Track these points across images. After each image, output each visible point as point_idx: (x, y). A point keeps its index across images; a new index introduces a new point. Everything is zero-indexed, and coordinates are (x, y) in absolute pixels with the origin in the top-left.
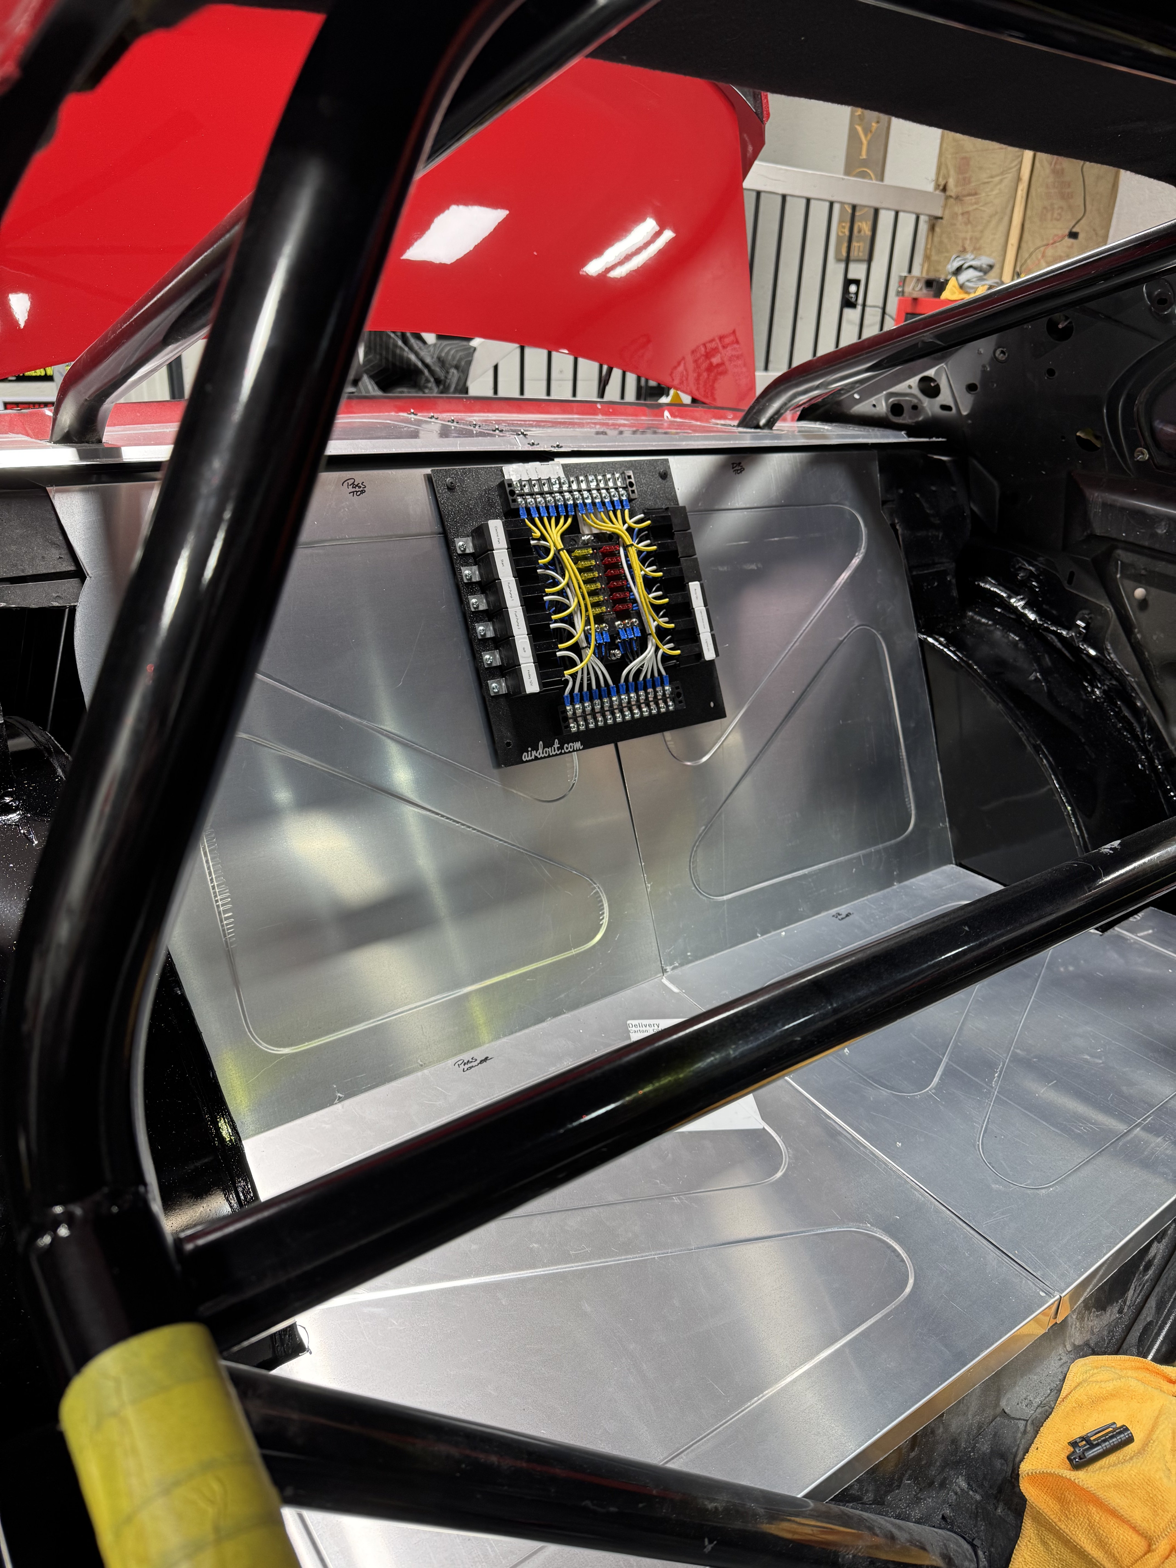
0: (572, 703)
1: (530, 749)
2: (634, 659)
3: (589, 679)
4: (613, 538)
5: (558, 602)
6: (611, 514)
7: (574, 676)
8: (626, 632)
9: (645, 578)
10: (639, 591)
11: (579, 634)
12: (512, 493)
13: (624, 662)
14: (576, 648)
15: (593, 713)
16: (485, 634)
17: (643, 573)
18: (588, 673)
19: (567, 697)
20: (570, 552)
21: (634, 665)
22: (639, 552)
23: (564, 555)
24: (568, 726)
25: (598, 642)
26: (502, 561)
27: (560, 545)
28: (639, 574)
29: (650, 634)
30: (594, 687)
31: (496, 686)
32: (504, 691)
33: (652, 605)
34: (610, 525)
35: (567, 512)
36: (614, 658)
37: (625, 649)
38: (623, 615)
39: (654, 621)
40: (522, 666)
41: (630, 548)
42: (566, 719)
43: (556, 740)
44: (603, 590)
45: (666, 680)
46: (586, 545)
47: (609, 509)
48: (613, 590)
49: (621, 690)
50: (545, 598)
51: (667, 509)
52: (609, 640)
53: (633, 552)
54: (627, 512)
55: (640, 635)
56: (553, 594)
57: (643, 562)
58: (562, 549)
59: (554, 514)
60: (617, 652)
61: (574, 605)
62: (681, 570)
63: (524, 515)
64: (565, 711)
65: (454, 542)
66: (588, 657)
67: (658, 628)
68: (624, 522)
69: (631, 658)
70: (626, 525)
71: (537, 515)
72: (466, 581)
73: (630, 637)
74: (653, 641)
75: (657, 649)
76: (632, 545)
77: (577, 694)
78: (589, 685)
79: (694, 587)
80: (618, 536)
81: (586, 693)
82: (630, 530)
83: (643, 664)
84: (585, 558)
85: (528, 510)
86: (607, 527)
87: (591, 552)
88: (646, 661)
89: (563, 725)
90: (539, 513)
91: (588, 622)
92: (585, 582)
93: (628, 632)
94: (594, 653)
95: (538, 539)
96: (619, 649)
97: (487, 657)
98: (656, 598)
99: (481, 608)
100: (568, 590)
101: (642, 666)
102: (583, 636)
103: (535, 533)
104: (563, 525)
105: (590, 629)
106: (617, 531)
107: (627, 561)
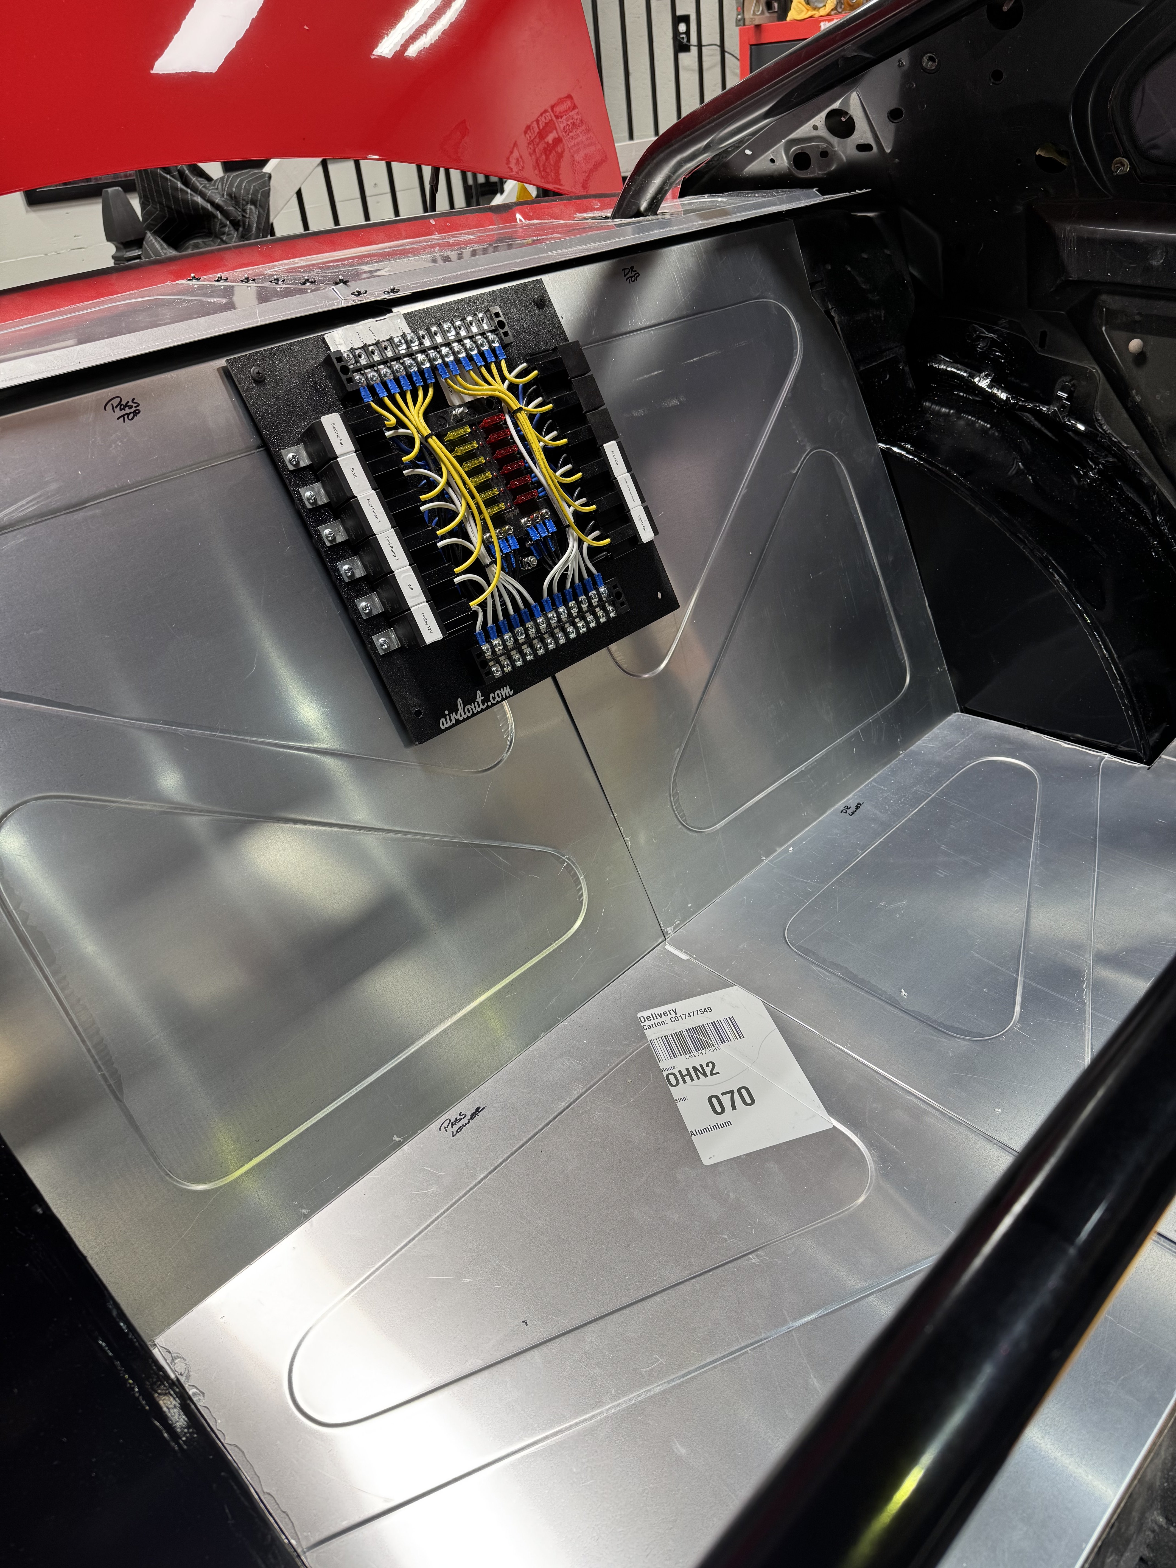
0: (488, 640)
1: (447, 712)
2: (555, 564)
3: (503, 604)
4: (493, 404)
5: (439, 510)
6: (484, 370)
7: (483, 605)
8: (537, 530)
9: (546, 450)
10: (542, 470)
11: (478, 548)
12: (345, 369)
13: (543, 570)
14: (478, 568)
15: (518, 646)
16: (353, 574)
17: (542, 444)
18: (501, 596)
19: (480, 633)
20: (440, 437)
21: (556, 571)
22: (531, 417)
23: (434, 442)
24: (490, 672)
25: (505, 552)
26: (353, 470)
27: (426, 431)
28: (537, 446)
29: (568, 526)
30: (511, 612)
31: (384, 641)
32: (396, 645)
33: (562, 485)
34: (487, 386)
35: (424, 380)
36: (528, 568)
37: (540, 553)
38: (528, 508)
39: (569, 506)
40: (412, 609)
41: (519, 414)
42: (485, 663)
43: (478, 692)
44: (495, 480)
45: (600, 580)
46: (460, 422)
47: (479, 364)
48: (509, 477)
49: (546, 608)
50: (422, 508)
51: (555, 349)
52: (518, 547)
53: (523, 418)
54: (503, 363)
55: (555, 529)
56: (431, 500)
57: (538, 428)
58: (429, 436)
59: (407, 387)
60: (531, 559)
61: (462, 509)
62: (590, 430)
63: (369, 397)
64: (482, 653)
65: (280, 456)
66: (496, 576)
67: (576, 514)
68: (503, 379)
69: (551, 563)
70: (507, 383)
71: (386, 394)
72: (309, 507)
73: (543, 535)
74: (573, 535)
75: (581, 542)
76: (520, 409)
77: (492, 627)
78: (505, 611)
79: (611, 449)
80: (499, 400)
81: (503, 622)
82: (512, 388)
83: (568, 567)
84: (463, 440)
85: (372, 389)
86: (483, 390)
87: (469, 430)
88: (570, 563)
89: (483, 672)
90: (388, 390)
91: (485, 529)
92: (470, 474)
93: (540, 530)
94: (503, 569)
95: (394, 428)
96: (532, 555)
97: (363, 604)
98: (566, 475)
99: (339, 539)
100: (450, 491)
101: (567, 570)
102: (483, 549)
103: (388, 420)
104: (424, 401)
105: (491, 537)
106: (497, 393)
107: (518, 432)
